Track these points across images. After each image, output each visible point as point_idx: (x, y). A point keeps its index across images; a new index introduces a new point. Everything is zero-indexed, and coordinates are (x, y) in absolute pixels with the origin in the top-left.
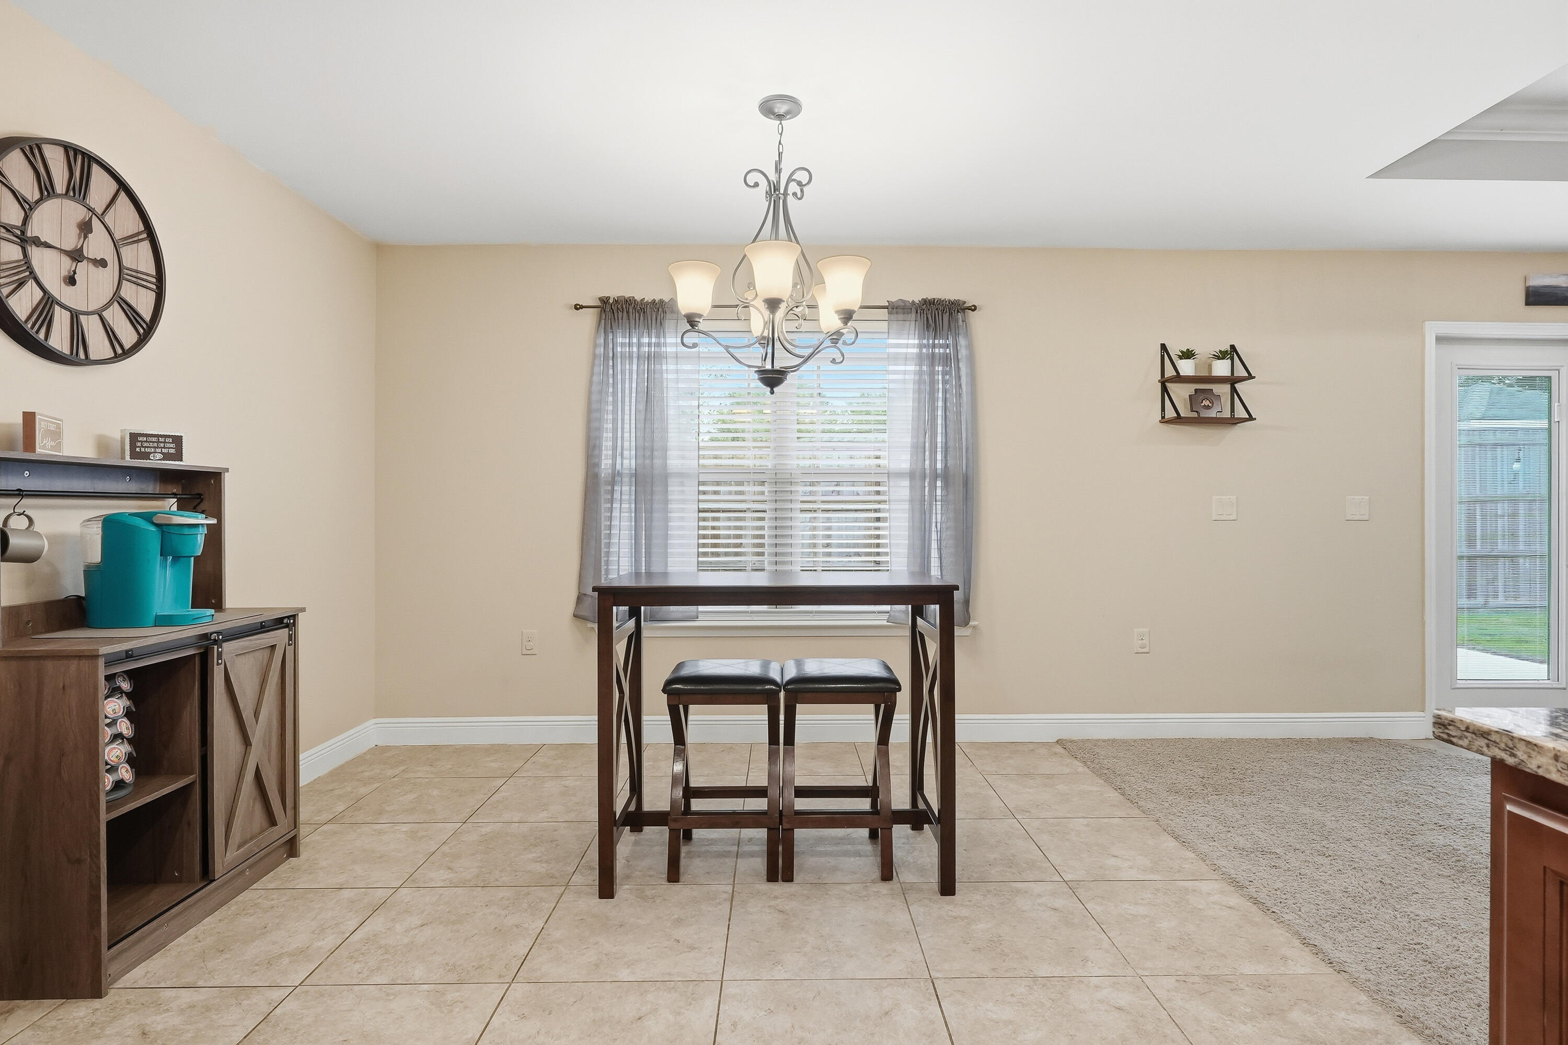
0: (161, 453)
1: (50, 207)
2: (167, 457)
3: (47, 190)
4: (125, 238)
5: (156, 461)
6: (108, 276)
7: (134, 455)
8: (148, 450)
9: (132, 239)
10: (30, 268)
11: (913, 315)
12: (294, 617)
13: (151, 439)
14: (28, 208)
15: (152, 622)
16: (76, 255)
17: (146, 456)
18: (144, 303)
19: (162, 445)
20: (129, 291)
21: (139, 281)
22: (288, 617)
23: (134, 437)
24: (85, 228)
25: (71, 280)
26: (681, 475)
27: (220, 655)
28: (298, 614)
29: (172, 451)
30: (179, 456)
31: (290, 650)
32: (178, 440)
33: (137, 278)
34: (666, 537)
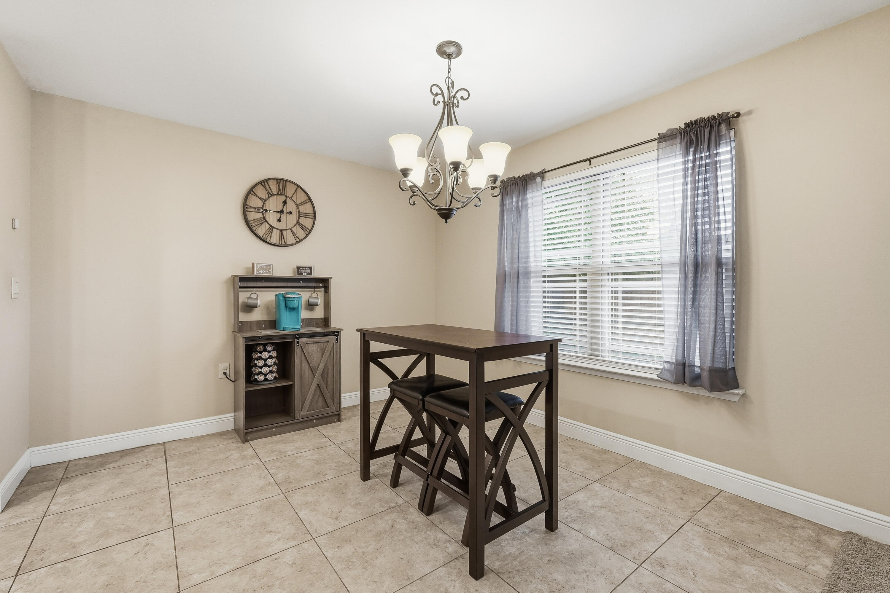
0: (306, 273)
1: (272, 199)
2: (308, 274)
3: (271, 195)
4: (300, 204)
5: (305, 276)
6: (295, 215)
7: (299, 274)
8: (303, 272)
9: (304, 203)
10: (265, 219)
11: (678, 140)
12: (338, 332)
13: (303, 268)
14: (264, 201)
15: (282, 329)
16: (282, 212)
17: (302, 274)
18: (308, 223)
19: (306, 270)
20: (302, 221)
21: (307, 216)
22: (337, 332)
23: (299, 268)
24: (285, 203)
25: (279, 220)
26: (536, 272)
27: (298, 343)
28: (341, 331)
29: (309, 272)
30: (311, 274)
31: (337, 345)
32: (311, 268)
33: (305, 215)
34: (527, 307)
